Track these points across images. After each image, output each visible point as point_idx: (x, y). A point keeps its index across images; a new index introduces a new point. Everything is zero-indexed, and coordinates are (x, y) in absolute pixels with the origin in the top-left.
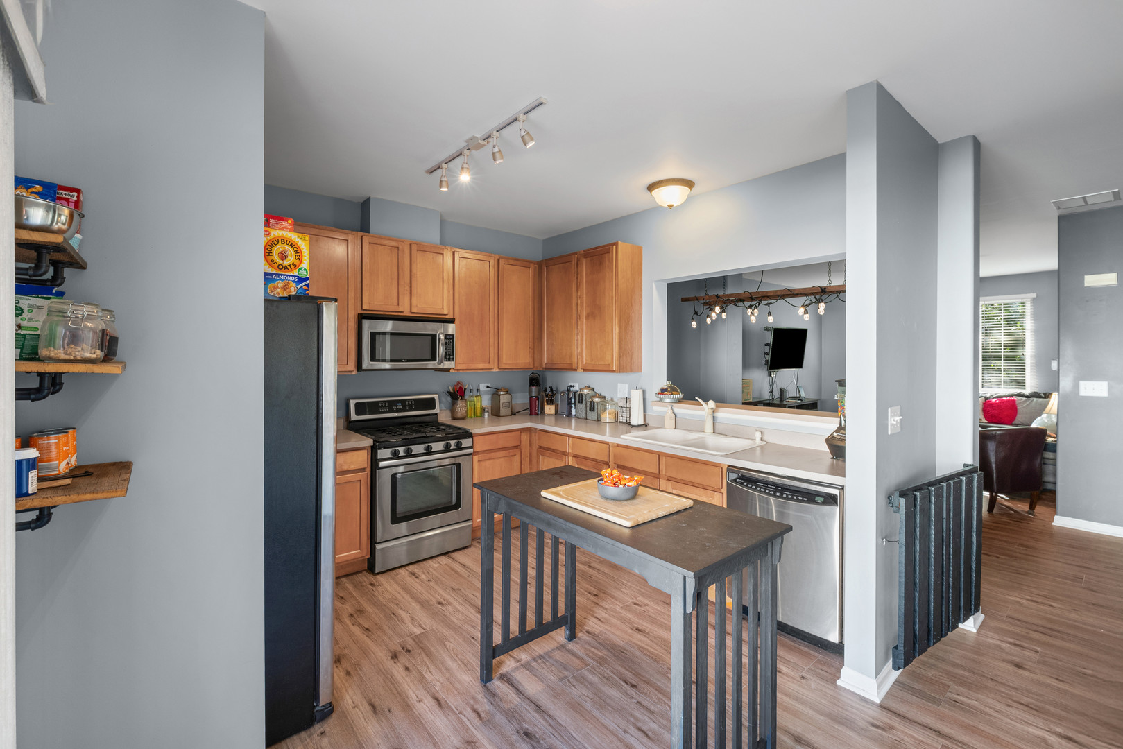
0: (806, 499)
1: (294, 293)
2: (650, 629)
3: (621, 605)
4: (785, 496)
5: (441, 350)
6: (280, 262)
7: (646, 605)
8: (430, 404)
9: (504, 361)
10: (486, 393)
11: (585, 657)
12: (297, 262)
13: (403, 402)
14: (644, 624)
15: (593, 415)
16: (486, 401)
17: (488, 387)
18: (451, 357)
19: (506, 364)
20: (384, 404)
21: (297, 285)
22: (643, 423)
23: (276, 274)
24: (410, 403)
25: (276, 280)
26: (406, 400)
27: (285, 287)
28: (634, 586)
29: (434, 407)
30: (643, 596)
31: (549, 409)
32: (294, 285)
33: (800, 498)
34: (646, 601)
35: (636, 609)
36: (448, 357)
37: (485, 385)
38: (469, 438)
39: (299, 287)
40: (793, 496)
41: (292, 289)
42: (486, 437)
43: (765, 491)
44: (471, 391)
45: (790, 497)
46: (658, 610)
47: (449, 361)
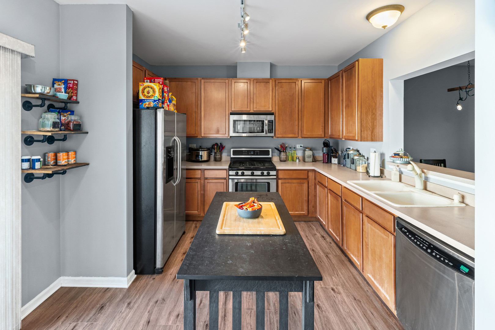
0: (451, 264)
1: (153, 106)
2: (327, 309)
3: (323, 286)
4: (434, 254)
5: (266, 128)
6: (147, 95)
7: (339, 293)
8: (267, 153)
9: (305, 133)
10: (300, 149)
11: (272, 304)
12: (153, 94)
13: (254, 151)
14: (326, 304)
15: (353, 166)
16: (300, 154)
17: (301, 146)
18: (272, 131)
19: (306, 135)
20: (245, 152)
21: (154, 103)
22: (379, 175)
23: (146, 100)
24: (257, 152)
25: (146, 102)
26: (255, 150)
27: (149, 104)
28: (343, 278)
29: (269, 155)
30: (343, 287)
31: (335, 161)
32: (153, 103)
33: (446, 261)
34: (341, 290)
35: (330, 293)
36: (270, 131)
37: (300, 145)
38: (275, 171)
39: (154, 104)
40: (441, 257)
41: (152, 105)
42: (286, 171)
43: (420, 244)
44: (290, 148)
45: (438, 256)
46: (344, 300)
47: (271, 133)
